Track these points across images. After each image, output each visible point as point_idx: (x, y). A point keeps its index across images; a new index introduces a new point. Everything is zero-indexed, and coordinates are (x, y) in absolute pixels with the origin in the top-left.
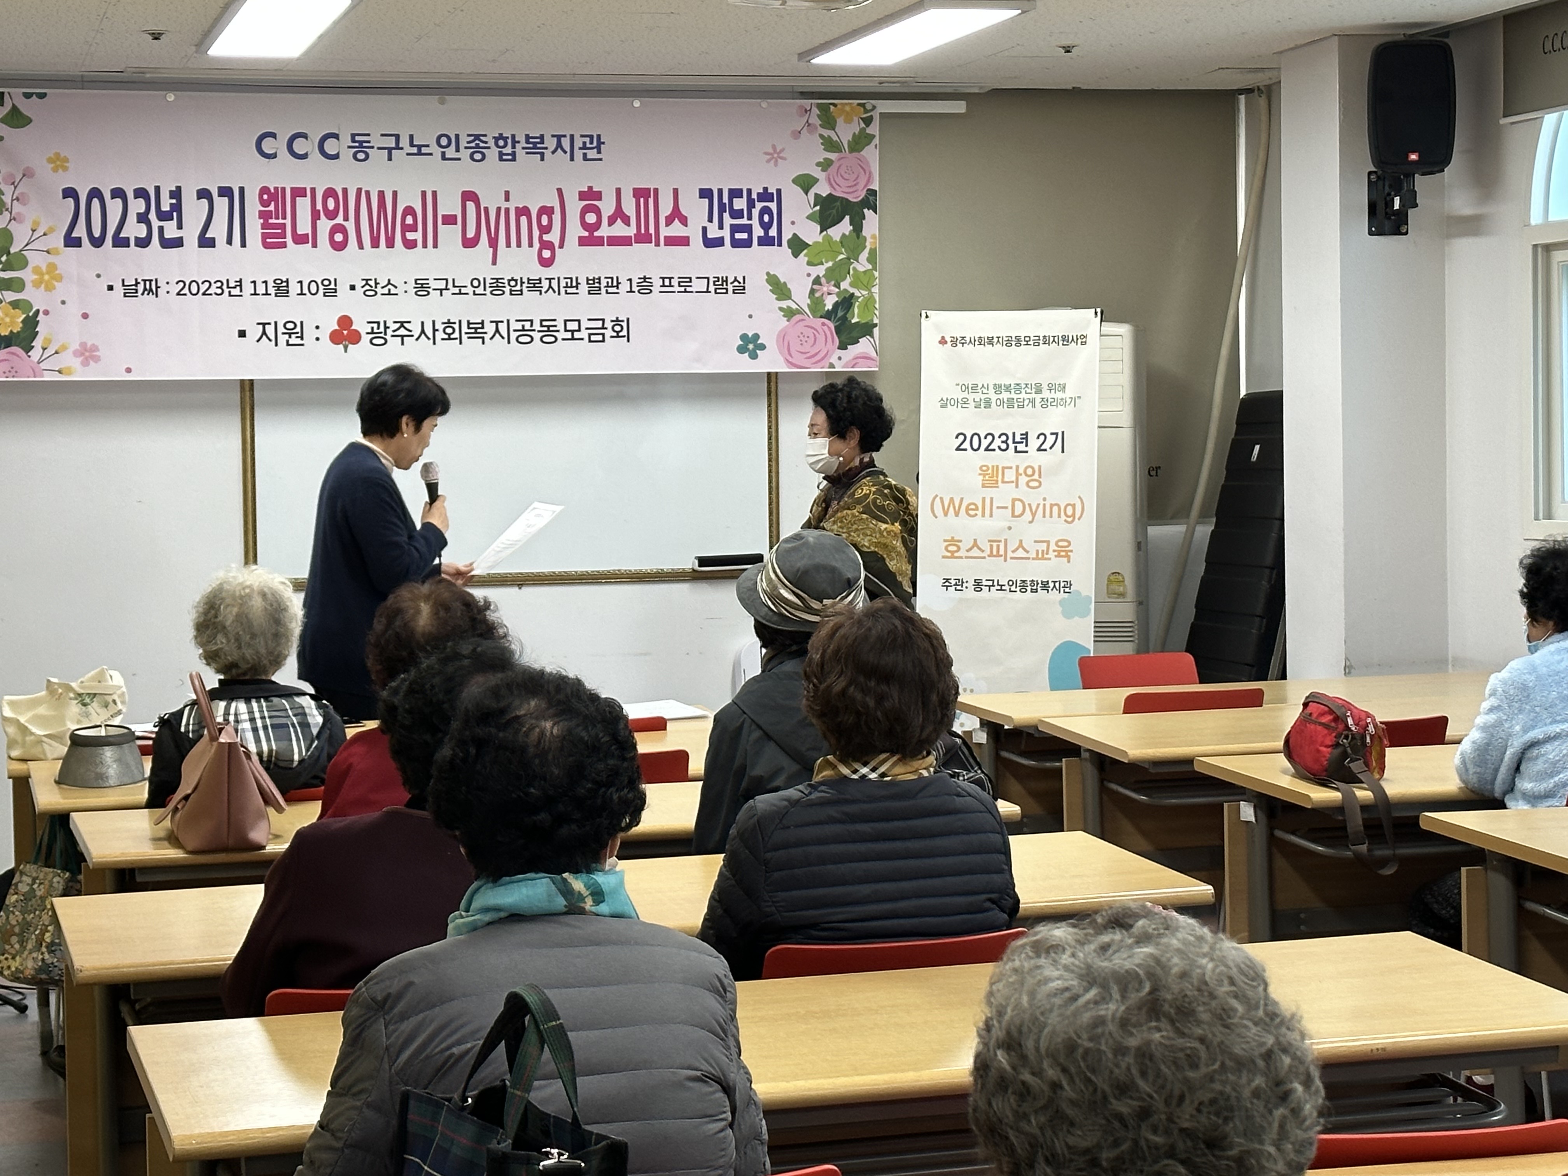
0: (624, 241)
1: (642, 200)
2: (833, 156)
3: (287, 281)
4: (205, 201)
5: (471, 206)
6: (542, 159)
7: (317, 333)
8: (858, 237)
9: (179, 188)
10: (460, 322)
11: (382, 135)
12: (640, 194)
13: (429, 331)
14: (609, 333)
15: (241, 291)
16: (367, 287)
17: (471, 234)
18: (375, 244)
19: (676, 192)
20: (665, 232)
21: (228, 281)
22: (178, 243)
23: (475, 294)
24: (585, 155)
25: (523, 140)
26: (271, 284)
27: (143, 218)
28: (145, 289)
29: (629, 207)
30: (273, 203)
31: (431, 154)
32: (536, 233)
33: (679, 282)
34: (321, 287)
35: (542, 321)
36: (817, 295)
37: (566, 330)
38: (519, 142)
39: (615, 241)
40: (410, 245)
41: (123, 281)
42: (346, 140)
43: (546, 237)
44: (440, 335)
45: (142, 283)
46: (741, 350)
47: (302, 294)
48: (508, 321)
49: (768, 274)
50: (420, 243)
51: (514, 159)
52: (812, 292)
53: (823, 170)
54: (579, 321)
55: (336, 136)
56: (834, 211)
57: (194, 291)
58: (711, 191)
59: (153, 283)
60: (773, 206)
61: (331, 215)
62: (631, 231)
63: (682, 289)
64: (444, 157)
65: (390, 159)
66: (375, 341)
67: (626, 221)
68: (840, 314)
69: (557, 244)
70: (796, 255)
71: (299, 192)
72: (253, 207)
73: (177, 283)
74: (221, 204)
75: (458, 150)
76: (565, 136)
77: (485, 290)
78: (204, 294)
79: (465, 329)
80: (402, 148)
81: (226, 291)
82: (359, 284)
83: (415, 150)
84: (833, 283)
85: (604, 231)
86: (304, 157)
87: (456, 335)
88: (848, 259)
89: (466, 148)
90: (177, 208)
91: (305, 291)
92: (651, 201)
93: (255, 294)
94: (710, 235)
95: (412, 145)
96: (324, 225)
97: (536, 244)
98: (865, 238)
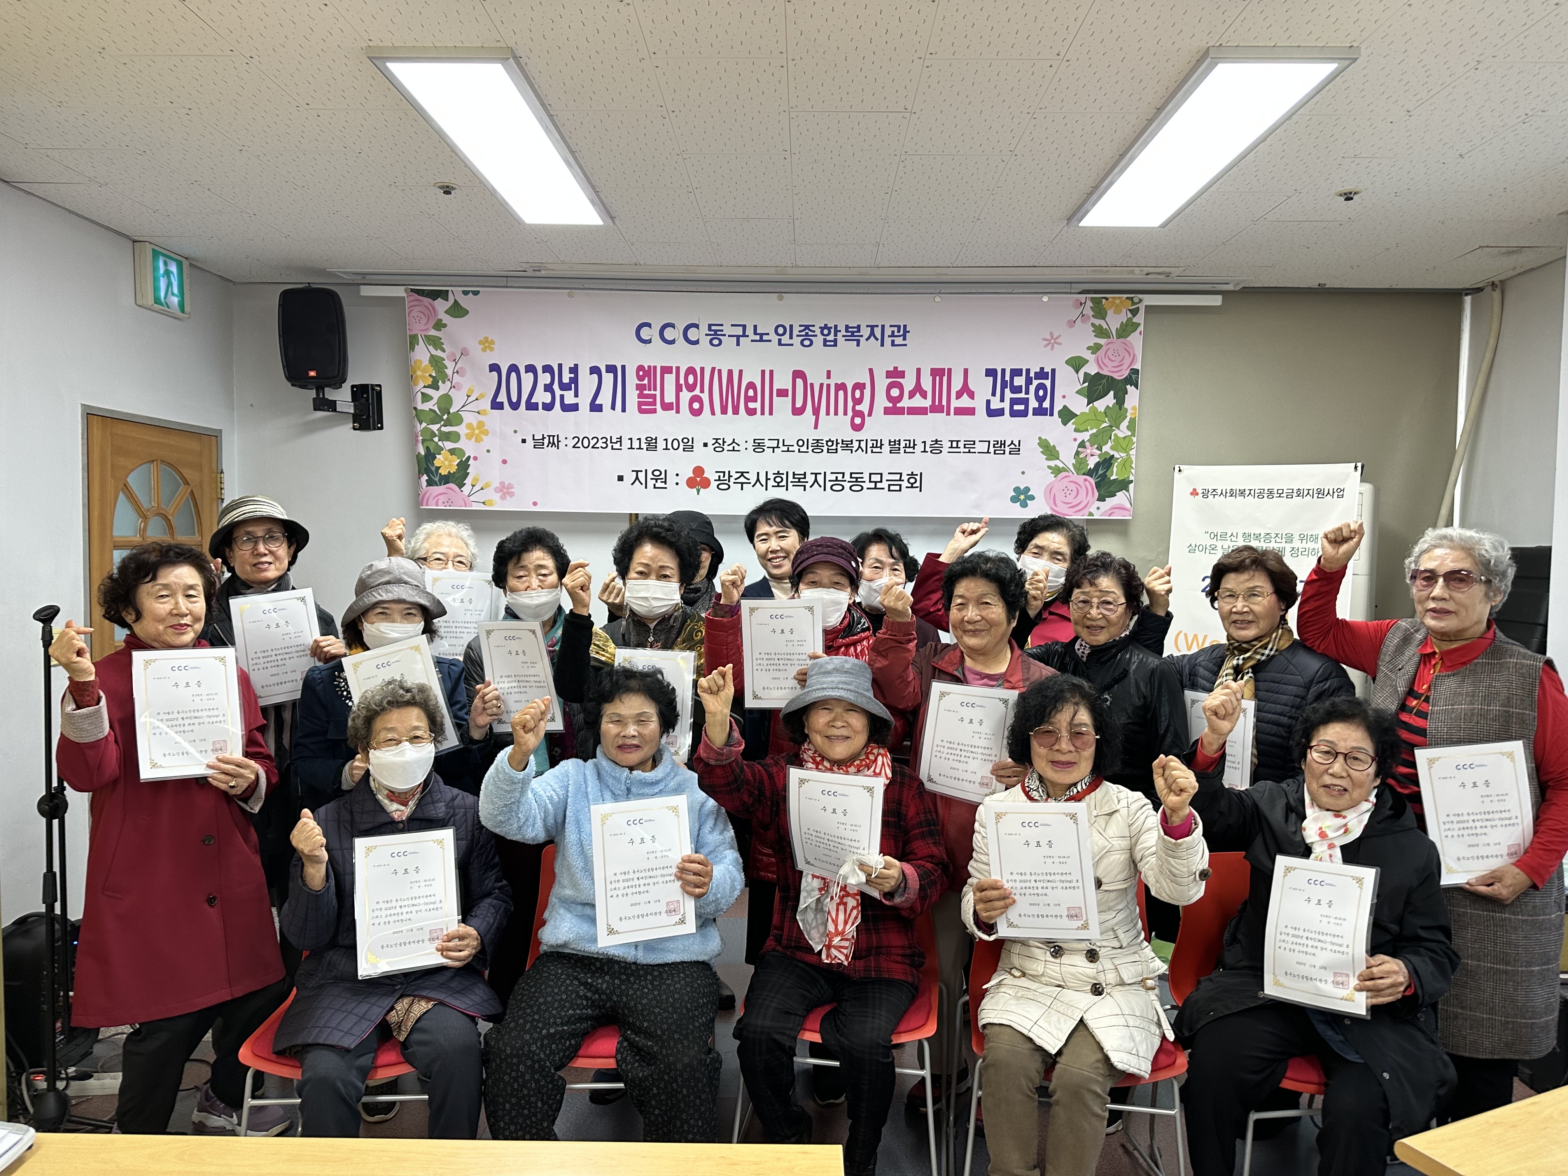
0: (921, 411)
1: (938, 378)
2: (1102, 341)
3: (656, 439)
4: (595, 376)
5: (799, 382)
6: (858, 345)
7: (677, 479)
8: (1120, 409)
9: (576, 366)
10: (787, 472)
11: (732, 325)
13: (763, 480)
14: (905, 484)
15: (621, 446)
16: (717, 445)
17: (799, 404)
18: (724, 411)
19: (966, 371)
21: (611, 437)
22: (574, 408)
23: (799, 451)
24: (893, 341)
25: (843, 330)
26: (643, 441)
27: (548, 388)
28: (549, 443)
29: (927, 384)
30: (646, 378)
31: (770, 341)
32: (850, 404)
33: (965, 445)
34: (682, 444)
35: (851, 474)
36: (1081, 456)
37: (870, 481)
38: (840, 331)
39: (913, 411)
40: (751, 412)
41: (534, 435)
42: (704, 329)
43: (858, 408)
44: (771, 483)
45: (547, 438)
46: (1014, 500)
47: (667, 449)
48: (825, 473)
49: (1040, 438)
50: (759, 411)
51: (835, 345)
52: (1077, 453)
53: (1092, 353)
54: (881, 474)
55: (696, 326)
56: (1101, 387)
57: (586, 444)
58: (995, 371)
59: (556, 438)
60: (1048, 383)
61: (691, 388)
62: (927, 403)
63: (967, 450)
64: (780, 344)
65: (738, 344)
66: (721, 487)
67: (924, 395)
68: (1100, 472)
69: (866, 413)
70: (1065, 423)
71: (666, 370)
72: (632, 381)
73: (573, 438)
74: (608, 378)
75: (791, 338)
76: (877, 326)
77: (808, 448)
78: (593, 447)
79: (791, 479)
80: (747, 336)
81: (610, 445)
82: (711, 442)
83: (758, 338)
84: (1096, 446)
85: (905, 403)
86: (672, 342)
87: (784, 483)
88: (1111, 426)
89: (797, 336)
90: (575, 381)
91: (669, 446)
92: (945, 379)
93: (631, 448)
94: (993, 407)
95: (755, 333)
96: (686, 396)
97: (850, 413)
98: (1126, 410)
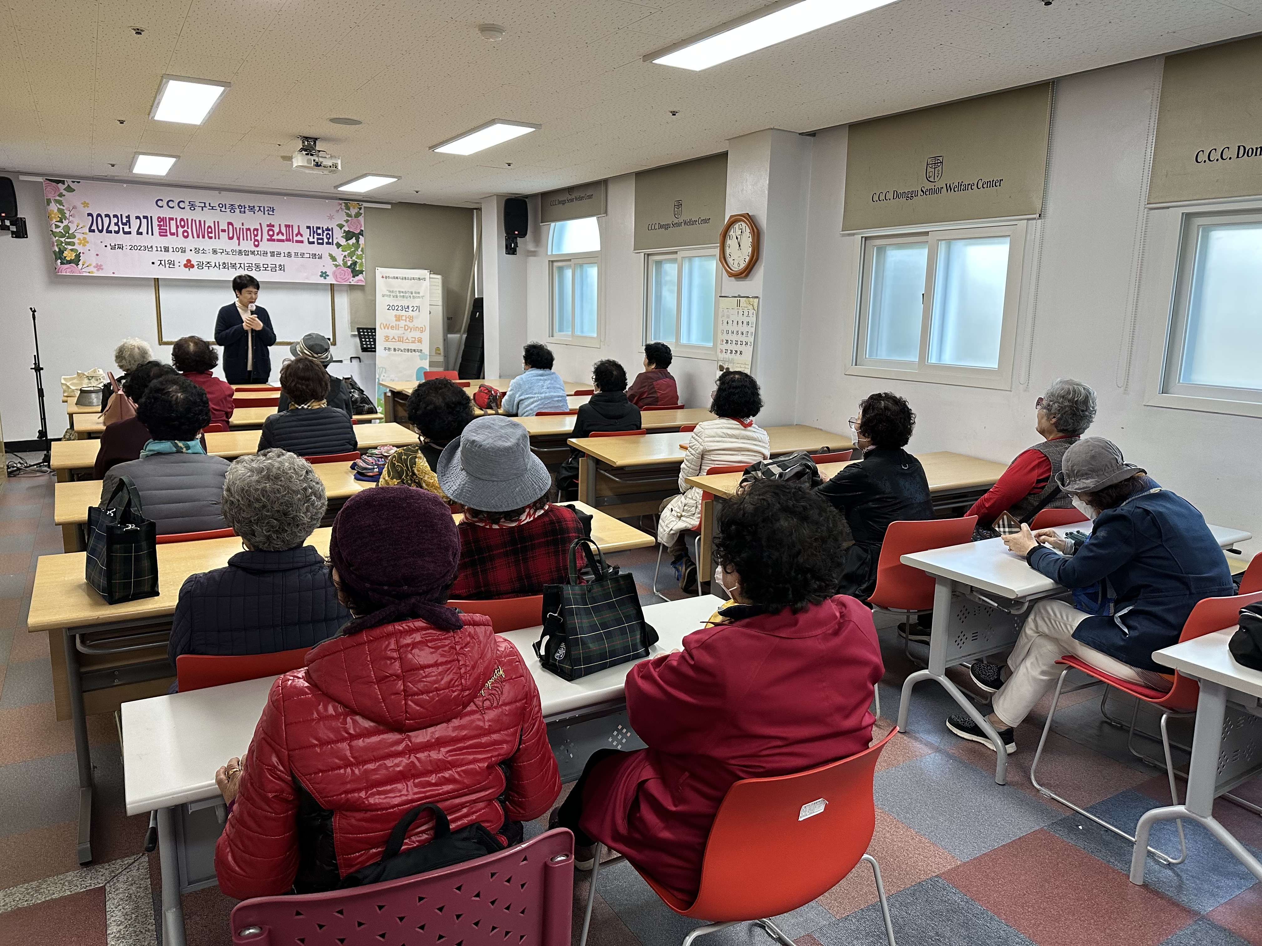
0: (282, 241)
1: (288, 228)
2: (349, 219)
3: (168, 247)
4: (138, 220)
5: (230, 227)
6: (254, 213)
8: (358, 244)
9: (129, 215)
10: (228, 263)
11: (200, 202)
12: (287, 226)
13: (217, 265)
14: (278, 269)
15: (152, 250)
16: (196, 250)
17: (231, 235)
18: (198, 237)
19: (299, 226)
20: (295, 238)
21: (147, 246)
22: (130, 233)
23: (233, 255)
24: (269, 213)
25: (248, 207)
26: (162, 248)
27: (116, 224)
28: (118, 247)
29: (284, 230)
30: (162, 222)
31: (217, 210)
32: (253, 236)
34: (180, 250)
35: (256, 264)
36: (345, 261)
37: (264, 268)
39: (279, 240)
40: (211, 238)
41: (110, 244)
42: (187, 203)
43: (256, 238)
44: (221, 267)
45: (117, 245)
46: (321, 276)
47: (173, 251)
48: (245, 264)
49: (329, 253)
50: (214, 238)
51: (245, 213)
52: (343, 260)
53: (346, 223)
54: (268, 265)
55: (183, 202)
56: (350, 235)
57: (136, 249)
58: (310, 227)
59: (121, 246)
60: (330, 233)
61: (183, 227)
62: (284, 238)
63: (302, 256)
64: (221, 211)
65: (202, 210)
66: (199, 268)
67: (283, 234)
68: (353, 267)
69: (260, 240)
70: (338, 248)
71: (172, 219)
72: (155, 223)
73: (129, 246)
75: (226, 209)
76: (261, 207)
78: (139, 250)
79: (229, 265)
80: (207, 207)
81: (147, 249)
82: (193, 249)
83: (211, 208)
84: (350, 257)
85: (275, 237)
86: (173, 208)
87: (227, 267)
88: (355, 250)
90: (129, 221)
91: (175, 250)
92: (291, 229)
93: (157, 251)
94: (310, 240)
95: (210, 206)
96: (181, 230)
97: (253, 240)
98: (360, 244)
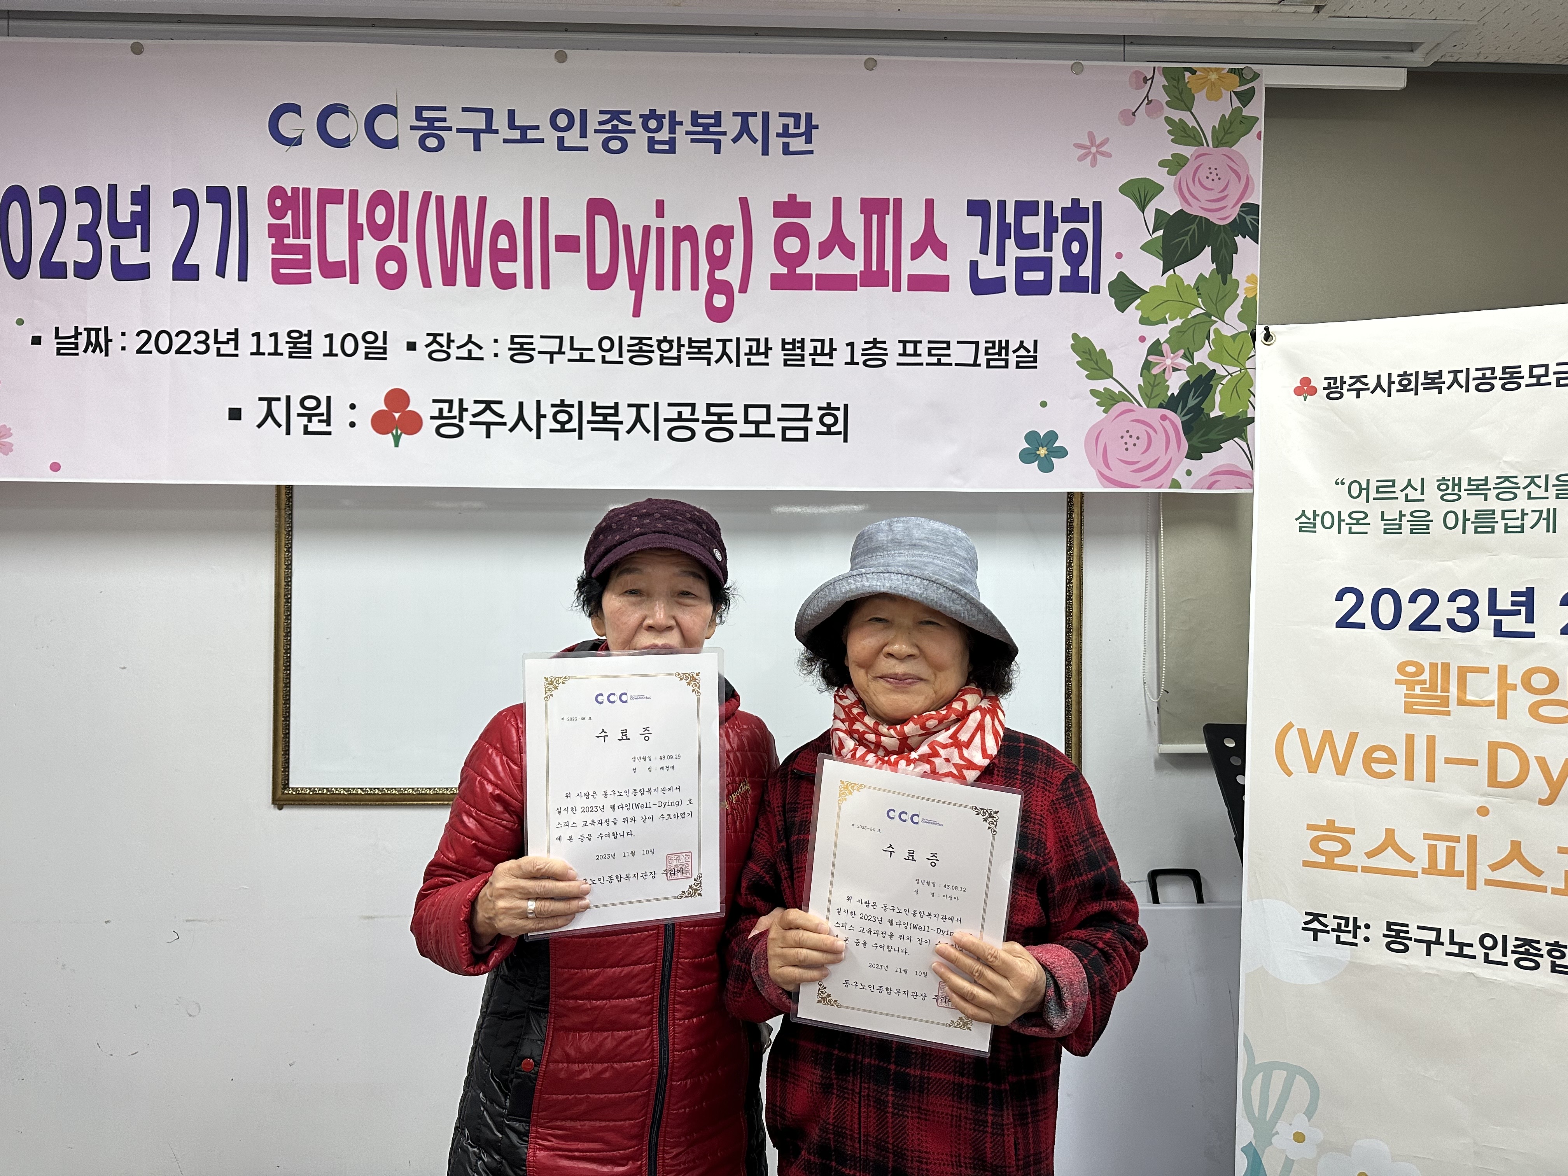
0: (844, 283)
1: (875, 217)
2: (1187, 151)
3: (309, 334)
4: (185, 210)
5: (602, 223)
6: (717, 151)
7: (353, 416)
8: (1225, 282)
9: (146, 189)
10: (580, 403)
11: (465, 110)
12: (872, 207)
13: (530, 416)
14: (814, 426)
15: (236, 348)
16: (435, 347)
17: (602, 268)
18: (449, 279)
19: (930, 204)
20: (909, 267)
21: (216, 331)
22: (141, 272)
23: (604, 361)
24: (786, 146)
25: (688, 121)
26: (283, 338)
27: (88, 233)
28: (89, 342)
29: (854, 229)
30: (290, 212)
31: (541, 141)
32: (704, 267)
33: (930, 349)
34: (362, 345)
35: (709, 406)
36: (1155, 371)
37: (747, 421)
38: (681, 123)
39: (829, 282)
40: (505, 282)
41: (57, 329)
42: (407, 117)
43: (719, 275)
44: (548, 424)
45: (85, 333)
46: (1027, 457)
47: (331, 354)
48: (656, 404)
49: (1075, 336)
50: (521, 280)
51: (672, 150)
52: (1147, 366)
53: (1169, 173)
54: (768, 407)
55: (392, 110)
56: (1187, 238)
57: (164, 346)
58: (986, 204)
59: (102, 334)
60: (1087, 229)
61: (380, 232)
62: (856, 267)
63: (934, 360)
64: (561, 145)
65: (477, 148)
66: (443, 431)
67: (849, 251)
68: (1191, 403)
69: (736, 287)
70: (1122, 306)
71: (330, 196)
72: (260, 219)
73: (138, 335)
74: (210, 214)
75: (583, 135)
76: (755, 115)
77: (621, 356)
78: (178, 352)
79: (587, 415)
80: (496, 132)
81: (213, 347)
82: (422, 341)
83: (517, 135)
84: (1182, 352)
85: (813, 266)
86: (344, 143)
87: (574, 424)
88: (1208, 315)
89: (596, 131)
90: (142, 218)
91: (337, 349)
92: (889, 219)
93: (258, 353)
94: (982, 275)
95: (512, 126)
96: (370, 248)
97: (704, 285)
98: (1237, 282)
